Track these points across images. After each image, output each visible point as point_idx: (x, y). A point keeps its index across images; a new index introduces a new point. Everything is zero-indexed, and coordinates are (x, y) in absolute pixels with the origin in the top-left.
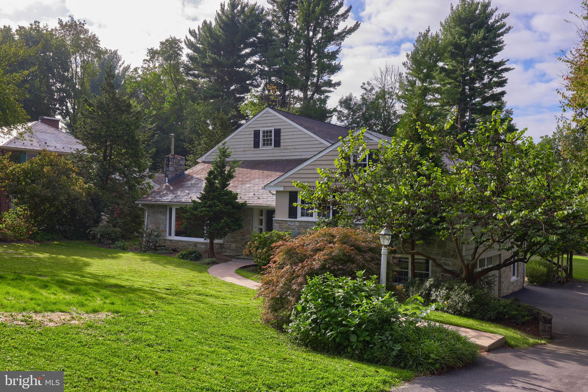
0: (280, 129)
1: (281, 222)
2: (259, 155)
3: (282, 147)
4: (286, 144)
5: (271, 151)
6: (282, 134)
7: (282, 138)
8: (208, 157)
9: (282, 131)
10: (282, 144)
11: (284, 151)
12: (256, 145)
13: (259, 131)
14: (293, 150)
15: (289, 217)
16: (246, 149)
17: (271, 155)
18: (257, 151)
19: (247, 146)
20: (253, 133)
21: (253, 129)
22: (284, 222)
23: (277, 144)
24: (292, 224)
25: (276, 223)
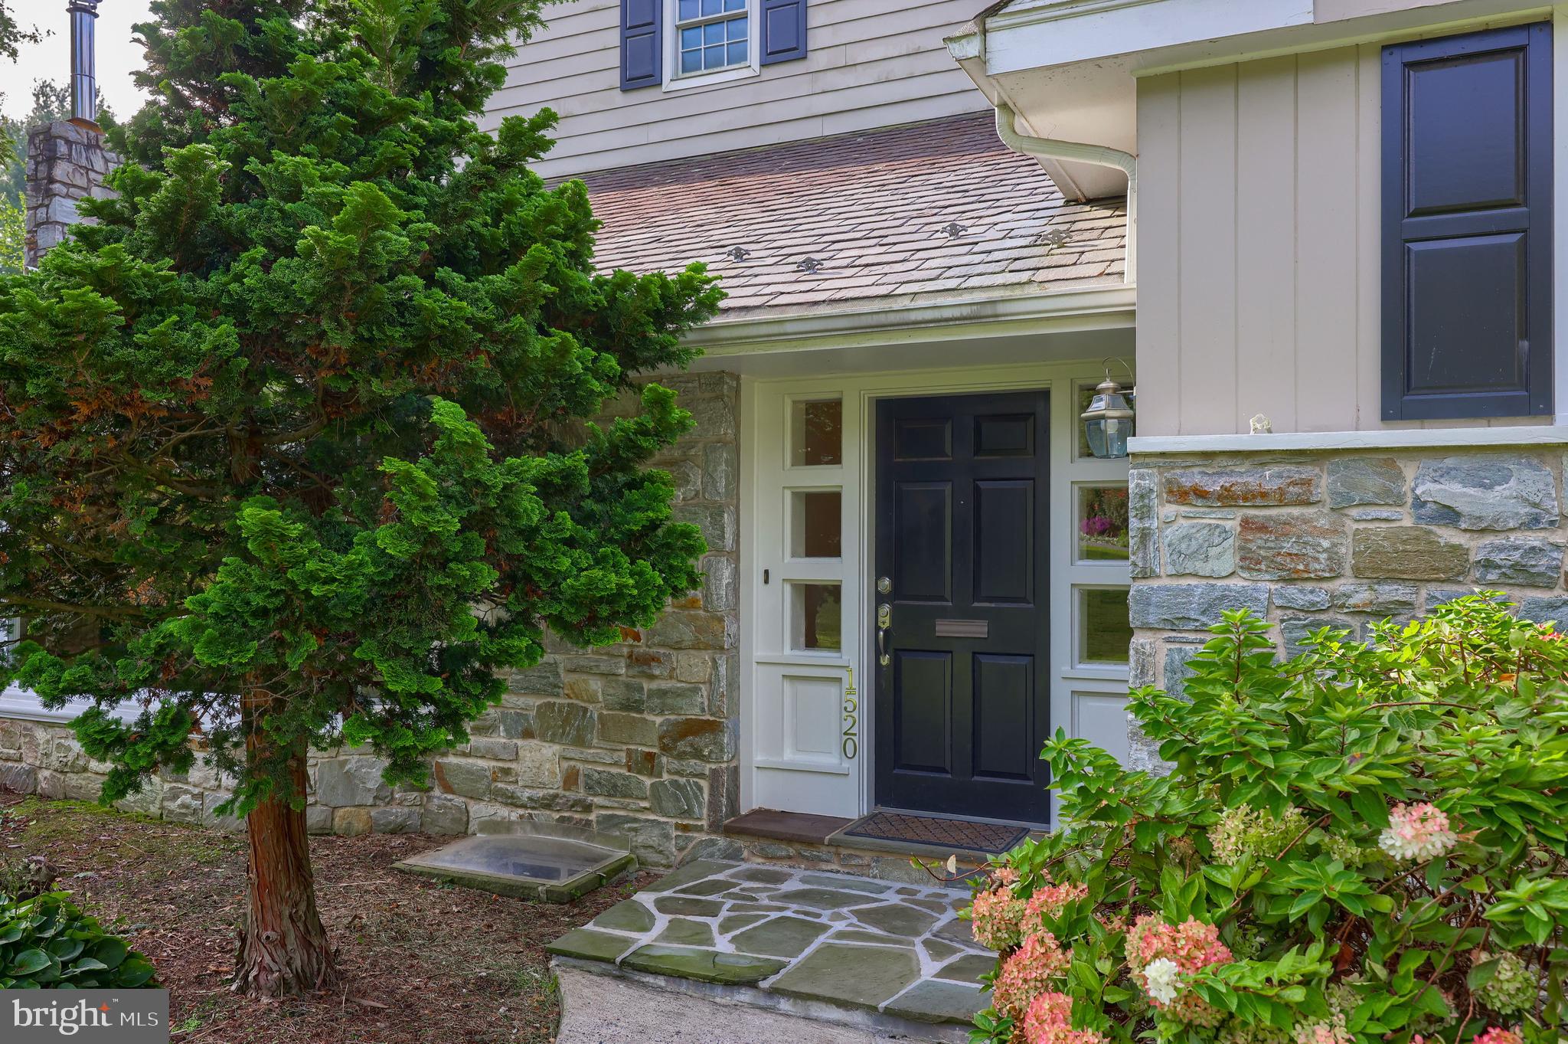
1: (1270, 478)
2: (656, 133)
3: (816, 59)
4: (846, 35)
10: (816, 40)
11: (832, 80)
15: (1393, 411)
16: (574, 106)
17: (744, 119)
18: (645, 105)
19: (582, 85)
22: (1324, 483)
24: (1453, 491)
25: (1181, 495)
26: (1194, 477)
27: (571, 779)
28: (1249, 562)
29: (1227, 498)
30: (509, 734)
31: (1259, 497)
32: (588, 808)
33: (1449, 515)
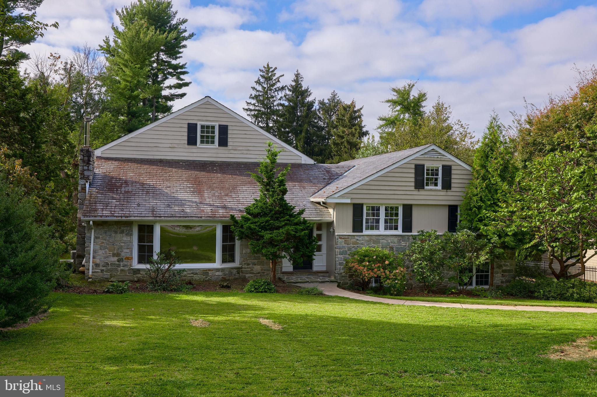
0: (227, 126)
1: (346, 237)
2: (195, 155)
3: (230, 147)
4: (235, 144)
5: (215, 151)
6: (229, 132)
7: (229, 136)
8: (108, 152)
9: (229, 128)
10: (229, 144)
11: (232, 152)
12: (192, 141)
13: (196, 124)
14: (245, 152)
15: (354, 231)
16: (176, 146)
17: (215, 155)
18: (192, 148)
19: (178, 142)
20: (186, 126)
21: (187, 122)
22: (350, 237)
23: (223, 142)
24: (358, 238)
25: (340, 238)
26: (341, 237)
27: (262, 270)
28: (345, 243)
29: (344, 238)
30: (252, 265)
31: (346, 238)
32: (264, 273)
33: (358, 240)
